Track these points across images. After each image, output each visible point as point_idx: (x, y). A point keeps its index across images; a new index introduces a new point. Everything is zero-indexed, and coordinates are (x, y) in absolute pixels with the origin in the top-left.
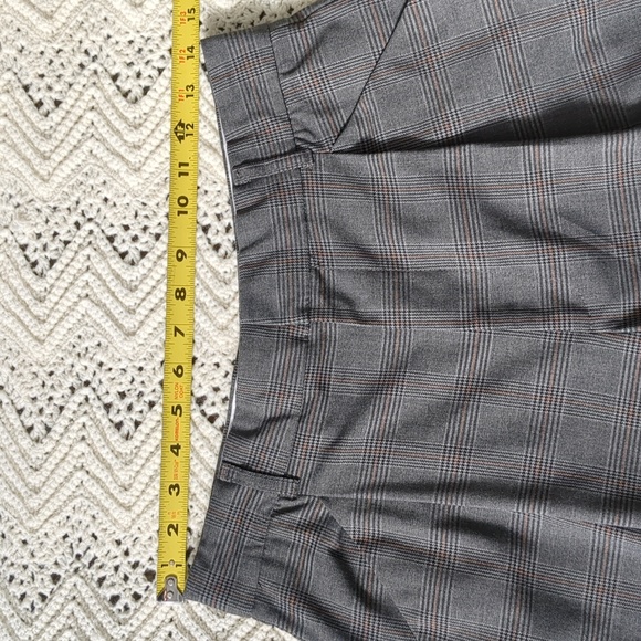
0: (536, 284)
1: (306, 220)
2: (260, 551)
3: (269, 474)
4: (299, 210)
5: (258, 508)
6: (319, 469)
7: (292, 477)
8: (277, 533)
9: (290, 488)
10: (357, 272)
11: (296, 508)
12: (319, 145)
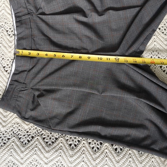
0: (78, 44)
1: (31, 28)
2: (16, 98)
3: (20, 82)
4: (30, 26)
5: (17, 89)
6: (31, 82)
7: (25, 83)
8: (20, 95)
9: (24, 86)
10: (41, 39)
11: (25, 90)
12: (34, 13)
